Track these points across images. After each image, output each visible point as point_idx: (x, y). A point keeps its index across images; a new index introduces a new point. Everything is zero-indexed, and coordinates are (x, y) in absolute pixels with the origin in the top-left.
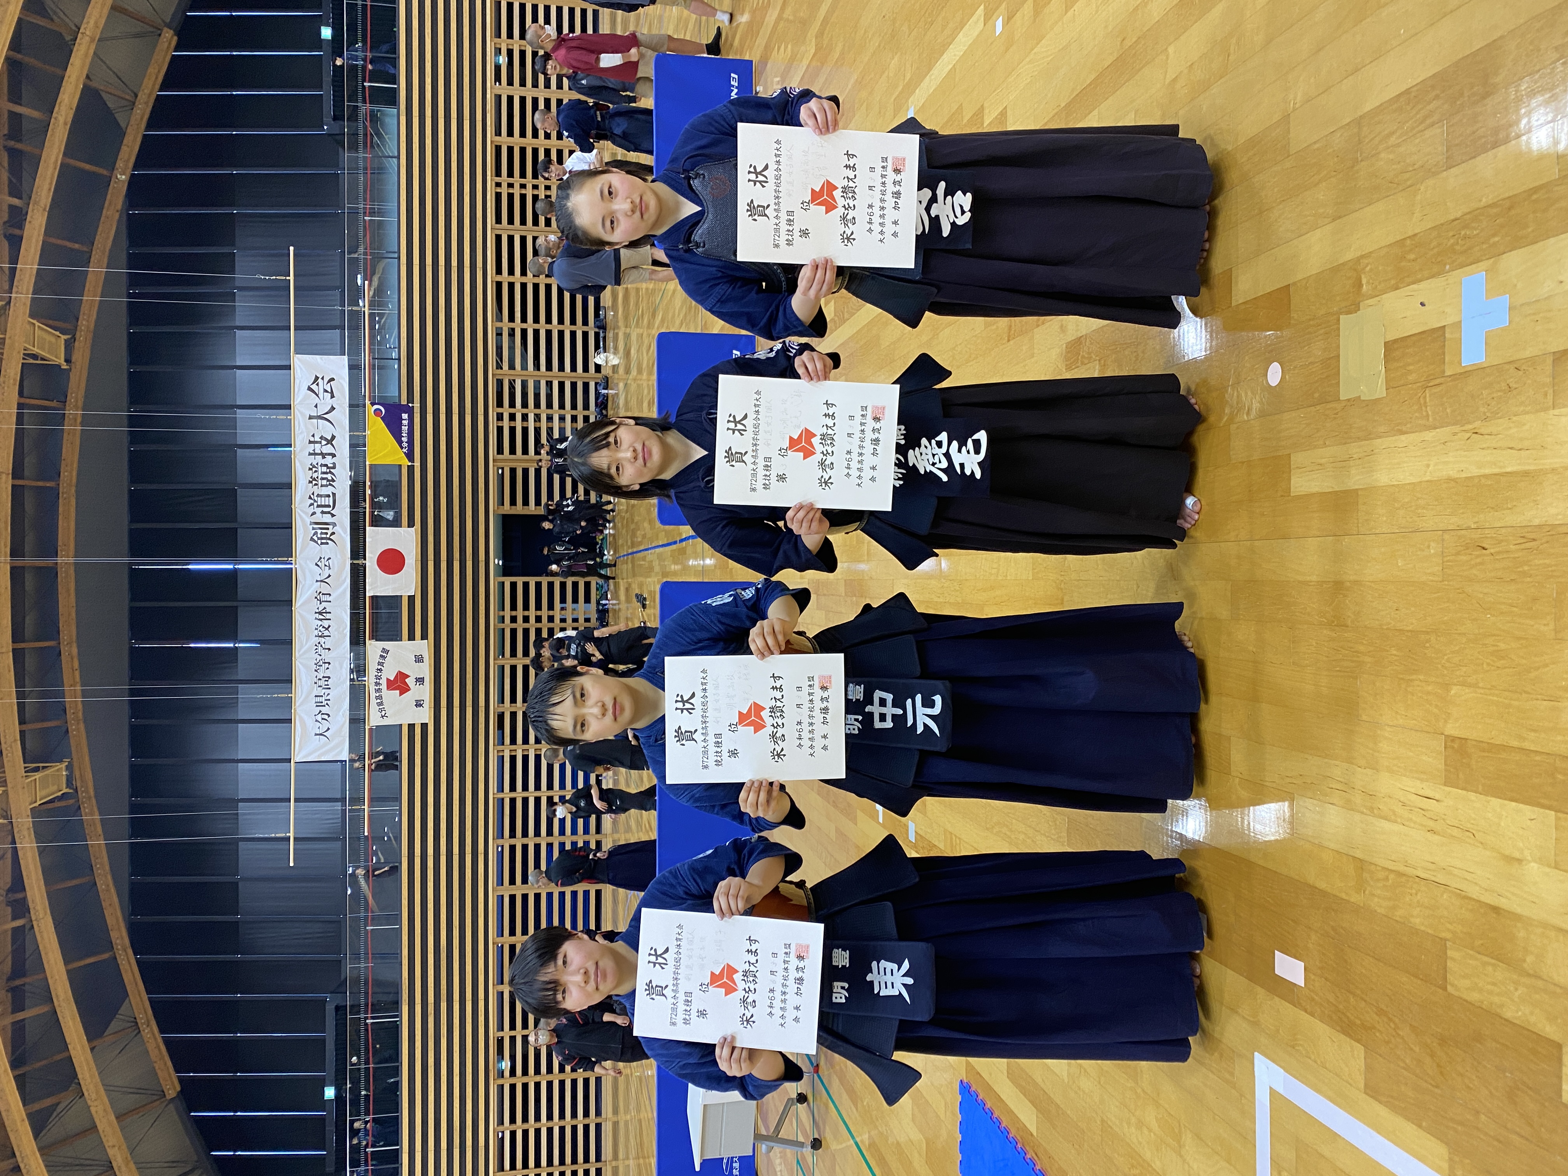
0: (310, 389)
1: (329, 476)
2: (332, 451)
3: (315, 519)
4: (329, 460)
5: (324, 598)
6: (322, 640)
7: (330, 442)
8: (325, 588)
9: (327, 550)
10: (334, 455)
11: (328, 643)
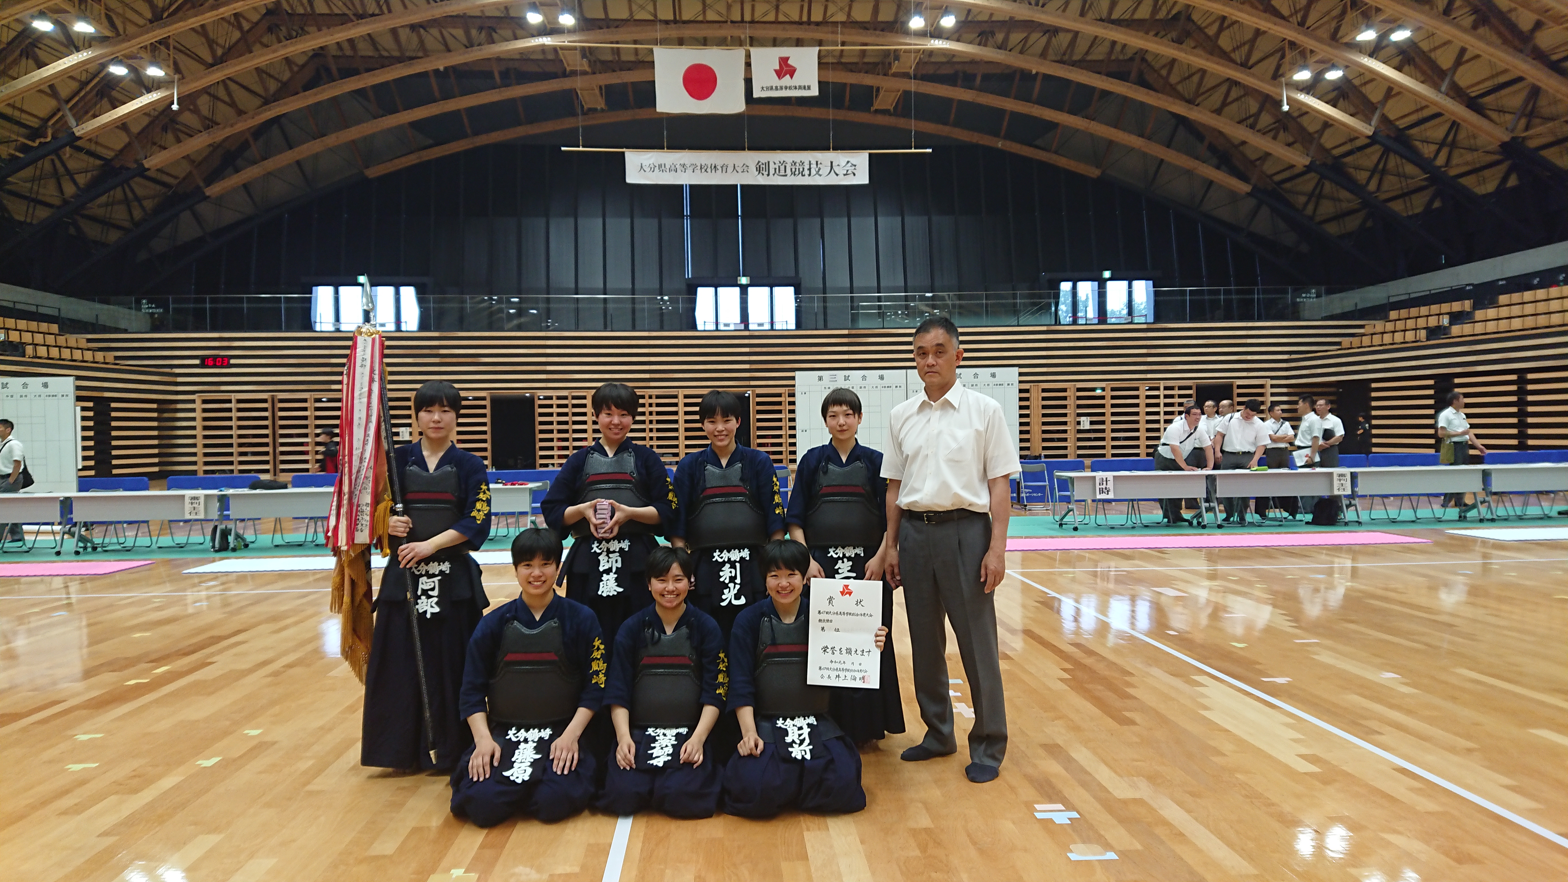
0: (848, 162)
1: (797, 172)
2: (812, 174)
3: (772, 165)
4: (806, 172)
5: (724, 169)
6: (699, 168)
7: (818, 173)
8: (730, 169)
9: (753, 168)
10: (810, 175)
11: (698, 171)
